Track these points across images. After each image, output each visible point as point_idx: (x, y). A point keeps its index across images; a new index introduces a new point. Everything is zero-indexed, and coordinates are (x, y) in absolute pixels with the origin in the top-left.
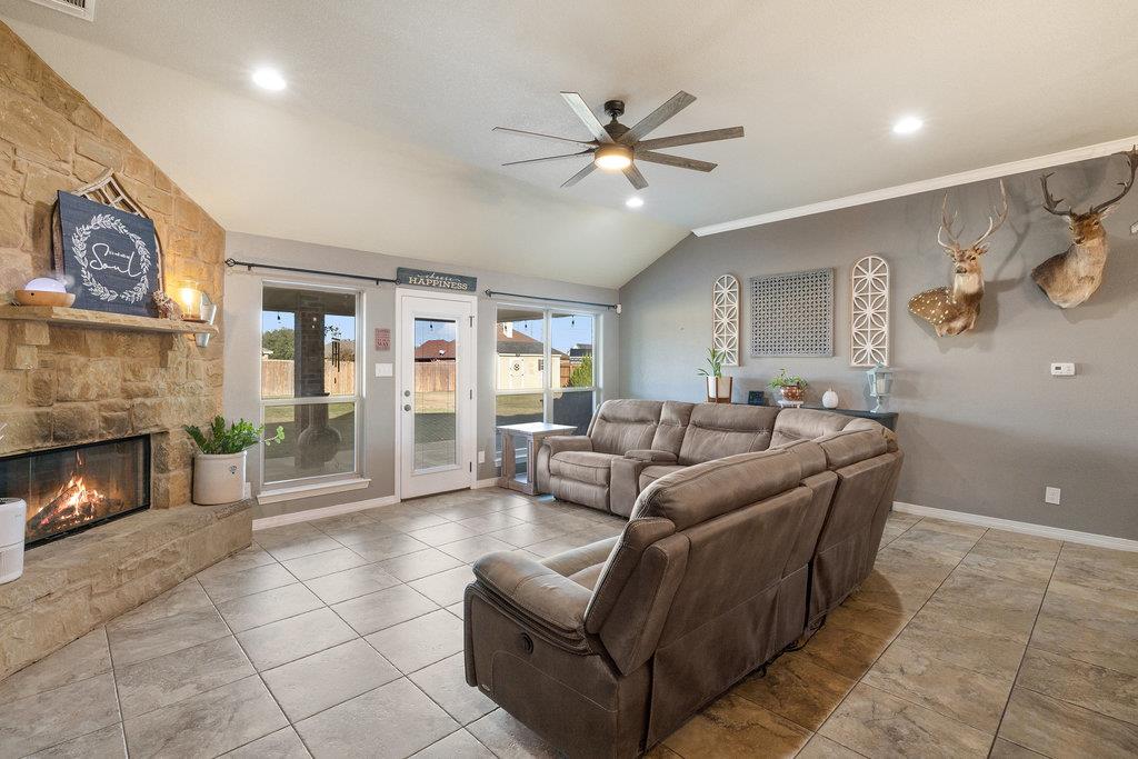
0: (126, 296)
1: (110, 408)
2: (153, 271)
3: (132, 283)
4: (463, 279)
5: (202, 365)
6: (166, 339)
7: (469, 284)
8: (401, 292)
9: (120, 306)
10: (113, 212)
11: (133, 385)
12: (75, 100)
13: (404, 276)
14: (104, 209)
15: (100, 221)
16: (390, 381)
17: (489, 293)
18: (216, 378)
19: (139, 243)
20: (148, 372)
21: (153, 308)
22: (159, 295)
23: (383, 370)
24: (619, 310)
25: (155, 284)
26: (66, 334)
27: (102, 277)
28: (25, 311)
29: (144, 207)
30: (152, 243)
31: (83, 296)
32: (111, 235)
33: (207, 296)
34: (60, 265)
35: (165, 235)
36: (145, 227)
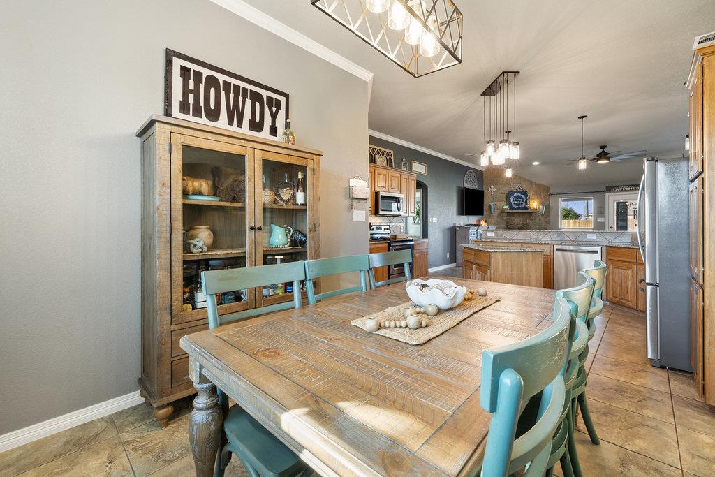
0: (520, 206)
2: (526, 202)
3: (521, 204)
5: (543, 219)
6: (531, 213)
8: (607, 194)
9: (519, 209)
10: (519, 192)
13: (608, 189)
14: (516, 192)
15: (516, 194)
16: (604, 223)
19: (523, 196)
20: (528, 220)
21: (526, 208)
22: (527, 206)
23: (601, 220)
25: (526, 204)
26: (509, 214)
27: (515, 204)
28: (503, 211)
29: (525, 189)
30: (526, 196)
31: (511, 208)
32: (518, 197)
33: (543, 204)
34: (509, 203)
35: (531, 194)
36: (525, 193)
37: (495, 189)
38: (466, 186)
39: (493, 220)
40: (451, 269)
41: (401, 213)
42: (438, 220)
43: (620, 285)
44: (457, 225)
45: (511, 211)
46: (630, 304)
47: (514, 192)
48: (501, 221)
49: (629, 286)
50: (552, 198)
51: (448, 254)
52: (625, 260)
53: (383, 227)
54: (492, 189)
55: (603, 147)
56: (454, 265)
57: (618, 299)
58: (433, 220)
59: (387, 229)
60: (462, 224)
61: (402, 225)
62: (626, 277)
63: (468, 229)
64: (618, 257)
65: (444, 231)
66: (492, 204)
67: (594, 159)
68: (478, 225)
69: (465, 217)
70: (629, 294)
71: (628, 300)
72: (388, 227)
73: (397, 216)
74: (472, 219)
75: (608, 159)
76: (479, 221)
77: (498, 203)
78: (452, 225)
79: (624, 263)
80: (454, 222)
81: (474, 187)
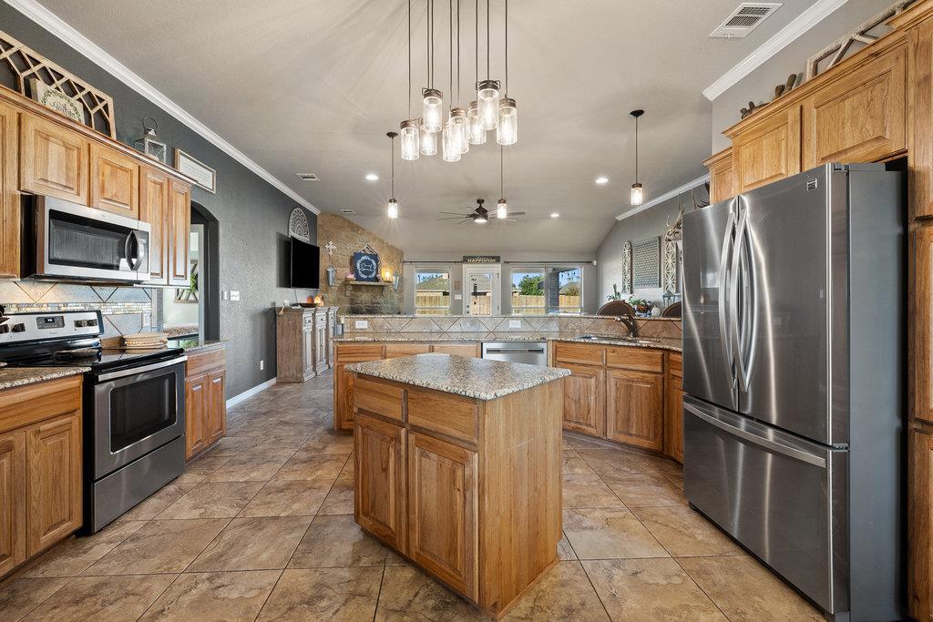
0: (370, 276)
1: (368, 306)
2: (377, 270)
3: (371, 273)
4: (493, 258)
5: (396, 296)
6: (382, 287)
7: (497, 259)
8: (464, 266)
9: (368, 280)
10: (368, 255)
11: (374, 301)
12: (359, 228)
13: (465, 260)
14: (364, 255)
15: (364, 258)
16: (461, 301)
17: (505, 262)
18: (401, 300)
19: (374, 262)
20: (378, 297)
21: (377, 279)
22: (378, 275)
23: (458, 297)
24: (595, 263)
25: (377, 273)
26: (356, 287)
27: (363, 272)
28: (346, 283)
29: (376, 251)
30: (377, 261)
31: (358, 278)
32: (365, 261)
33: (396, 274)
34: (354, 271)
35: (382, 258)
36: (375, 257)
37: (335, 247)
38: (292, 234)
39: (332, 296)
40: (268, 390)
41: (142, 275)
42: (241, 295)
43: (578, 401)
44: (278, 305)
45: (358, 283)
46: (593, 431)
47: (361, 255)
48: (342, 297)
49: (592, 403)
50: (406, 267)
51: (262, 362)
52: (584, 362)
53: (70, 319)
54: (331, 247)
55: (480, 202)
56: (273, 381)
57: (573, 425)
58: (231, 295)
59: (90, 323)
60: (287, 303)
61: (147, 308)
62: (587, 389)
63: (300, 313)
64: (571, 357)
65: (253, 317)
66: (330, 270)
67: (471, 216)
68: (311, 305)
69: (291, 290)
70: (592, 414)
71: (590, 425)
72: (93, 316)
73: (129, 284)
74: (301, 295)
75: (486, 217)
76: (312, 298)
77: (339, 269)
78: (269, 306)
79: (582, 367)
80: (273, 301)
81: (305, 239)
